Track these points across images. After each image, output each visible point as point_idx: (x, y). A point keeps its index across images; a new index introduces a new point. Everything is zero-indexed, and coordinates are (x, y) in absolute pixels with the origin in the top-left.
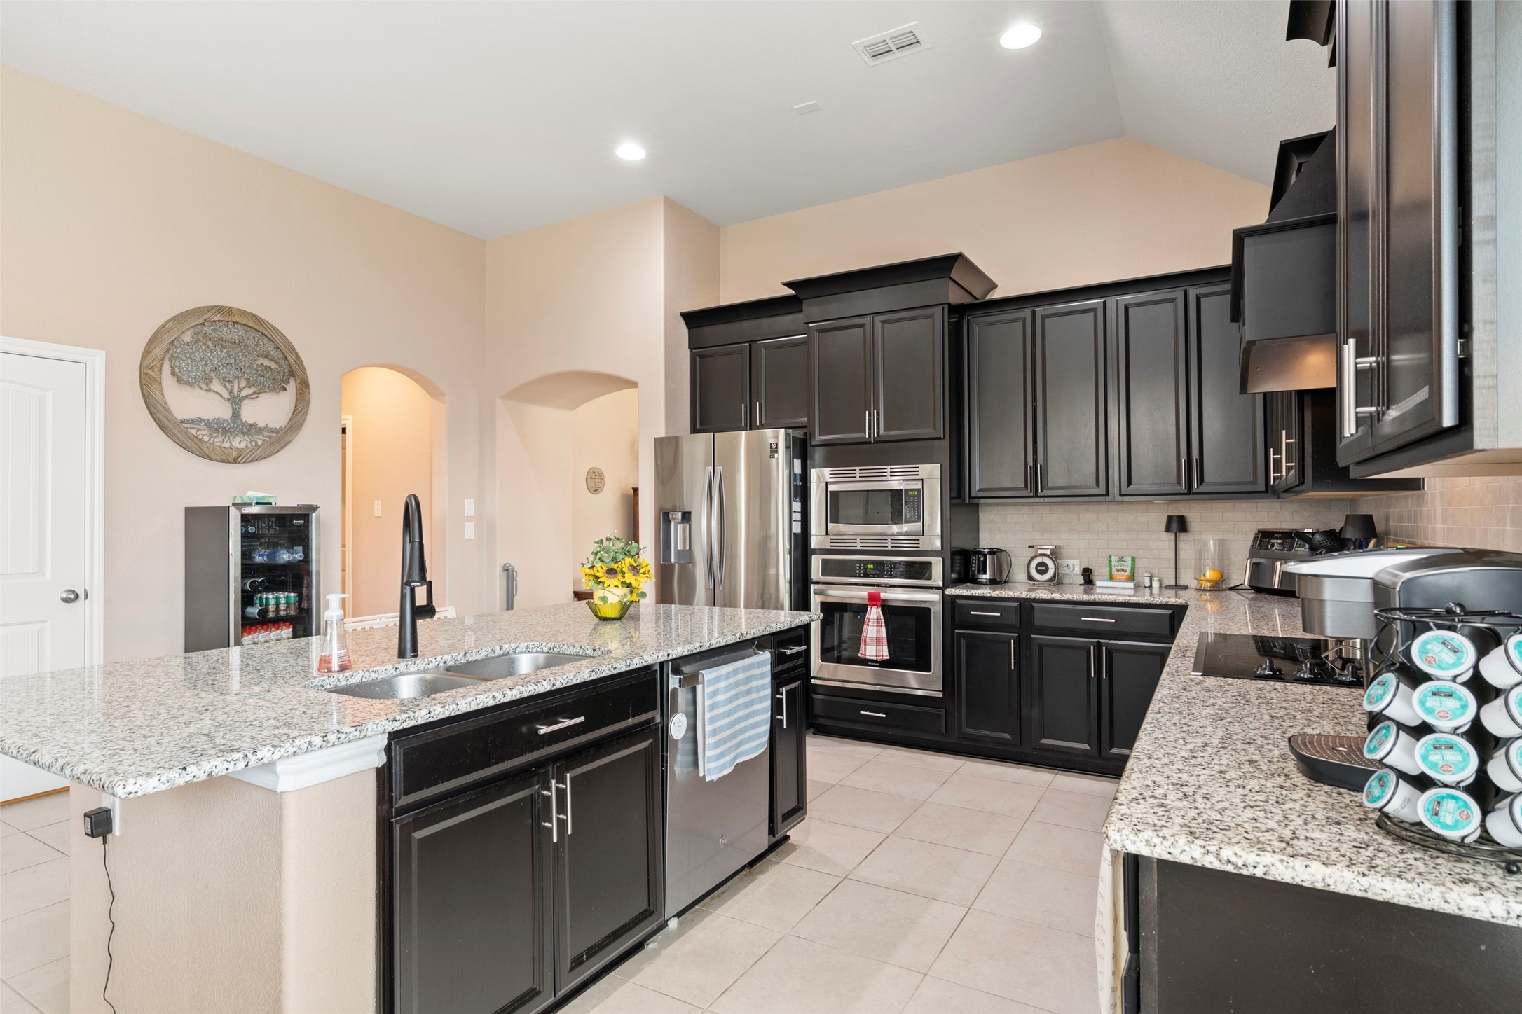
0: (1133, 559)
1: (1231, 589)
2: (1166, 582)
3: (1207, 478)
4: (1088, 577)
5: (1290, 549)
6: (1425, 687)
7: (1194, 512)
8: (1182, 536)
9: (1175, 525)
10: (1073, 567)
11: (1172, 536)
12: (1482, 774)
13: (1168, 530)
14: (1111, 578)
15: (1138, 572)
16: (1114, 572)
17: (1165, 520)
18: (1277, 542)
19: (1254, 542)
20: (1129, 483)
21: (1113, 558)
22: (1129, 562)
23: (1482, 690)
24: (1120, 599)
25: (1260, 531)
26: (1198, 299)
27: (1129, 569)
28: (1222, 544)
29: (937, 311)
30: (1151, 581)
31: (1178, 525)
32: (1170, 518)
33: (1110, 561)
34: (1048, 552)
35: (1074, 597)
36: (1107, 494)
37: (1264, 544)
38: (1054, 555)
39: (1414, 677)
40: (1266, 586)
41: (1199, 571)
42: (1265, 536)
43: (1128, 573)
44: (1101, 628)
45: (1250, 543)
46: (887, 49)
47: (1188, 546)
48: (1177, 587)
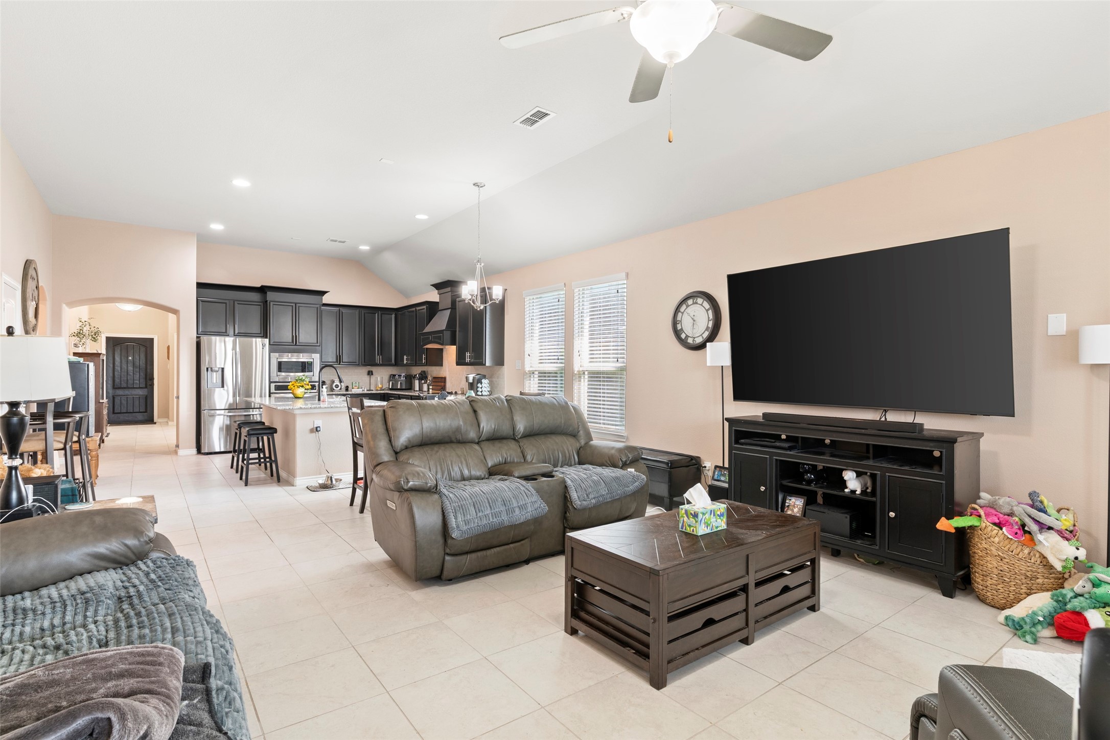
0: (359, 383)
2: (367, 389)
4: (347, 389)
5: (400, 379)
7: (375, 370)
9: (371, 373)
10: (344, 386)
11: (369, 376)
13: (368, 374)
15: (360, 387)
16: (354, 387)
18: (397, 377)
19: (390, 377)
20: (359, 363)
21: (353, 383)
25: (391, 375)
27: (357, 386)
28: (382, 378)
29: (315, 306)
30: (364, 389)
31: (370, 373)
32: (368, 371)
37: (393, 378)
40: (396, 388)
41: (376, 386)
42: (393, 376)
45: (388, 378)
46: (336, 241)
47: (373, 378)
48: (370, 390)
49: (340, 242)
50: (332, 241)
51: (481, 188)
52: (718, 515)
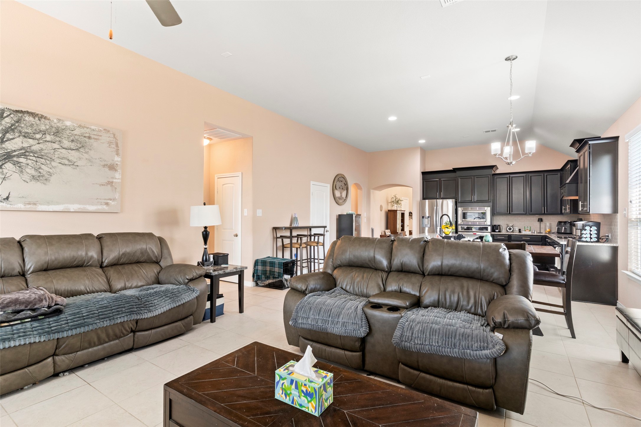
0: (530, 227)
1: (552, 233)
2: (538, 232)
3: (548, 211)
4: (520, 231)
5: (566, 225)
6: (586, 231)
7: (544, 218)
8: (541, 222)
9: (540, 220)
10: (517, 229)
11: (539, 222)
12: (590, 237)
13: (538, 221)
14: (525, 231)
15: (531, 230)
16: (526, 230)
17: (538, 219)
18: (563, 224)
19: (558, 224)
20: (531, 212)
21: (526, 227)
22: (529, 228)
23: (591, 231)
24: (529, 234)
25: (559, 222)
26: (547, 175)
27: (529, 229)
28: (550, 224)
29: (490, 176)
30: (534, 231)
31: (541, 220)
32: (539, 219)
33: (525, 228)
34: (511, 226)
35: (517, 234)
36: (526, 214)
37: (560, 224)
38: (512, 226)
39: (585, 230)
40: (560, 232)
41: (545, 230)
42: (560, 223)
43: (529, 230)
44: (527, 240)
45: (557, 224)
46: (489, 131)
47: (543, 225)
48: (540, 233)
49: (492, 131)
50: (486, 132)
51: (512, 61)
52: (303, 391)
